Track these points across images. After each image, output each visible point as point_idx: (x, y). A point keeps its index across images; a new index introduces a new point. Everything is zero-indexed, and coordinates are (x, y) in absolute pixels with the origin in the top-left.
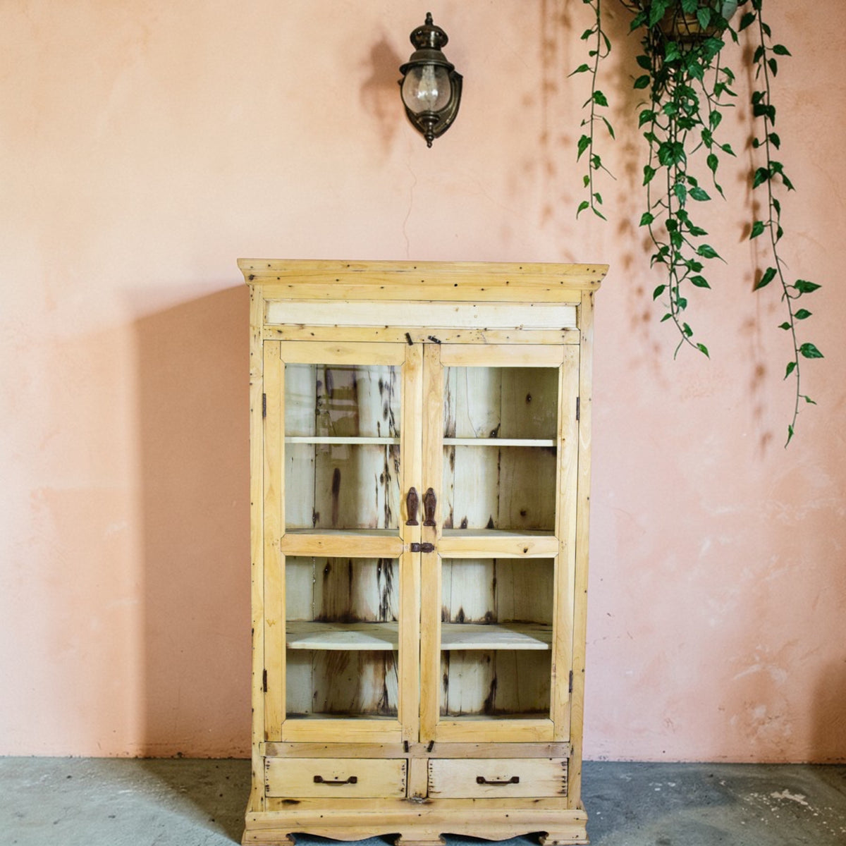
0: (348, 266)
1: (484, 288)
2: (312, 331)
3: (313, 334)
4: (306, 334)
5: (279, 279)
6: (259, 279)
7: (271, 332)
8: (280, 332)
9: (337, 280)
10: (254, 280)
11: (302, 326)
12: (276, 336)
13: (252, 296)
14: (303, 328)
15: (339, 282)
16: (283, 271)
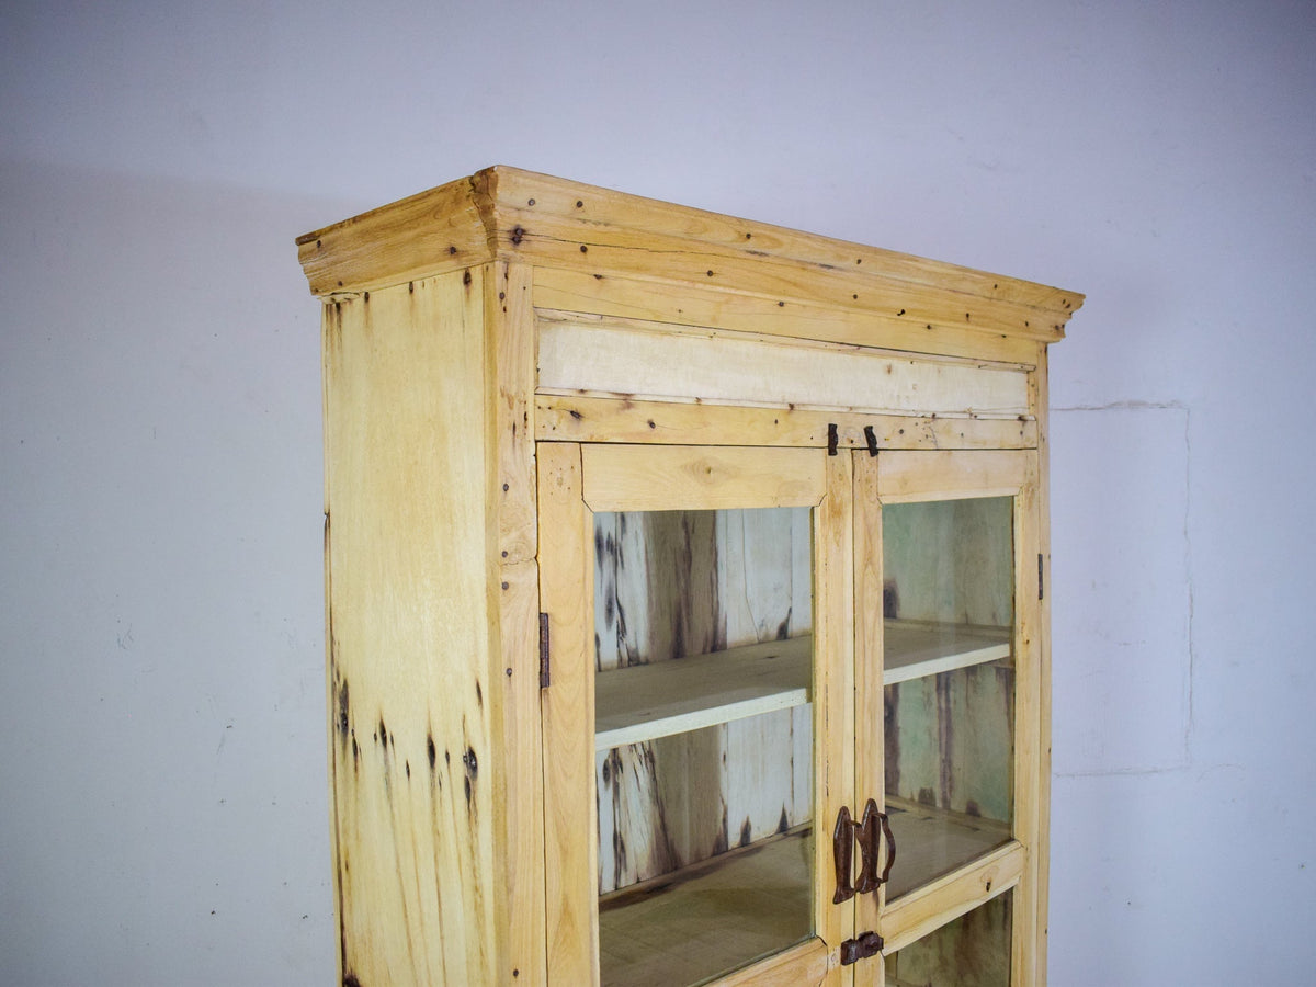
0: (749, 236)
1: (931, 322)
2: (650, 416)
3: (652, 425)
4: (635, 423)
5: (584, 250)
6: (535, 245)
7: (554, 416)
8: (576, 415)
9: (710, 273)
10: (522, 246)
11: (627, 400)
12: (566, 430)
13: (502, 296)
14: (629, 406)
15: (713, 278)
16: (602, 228)
